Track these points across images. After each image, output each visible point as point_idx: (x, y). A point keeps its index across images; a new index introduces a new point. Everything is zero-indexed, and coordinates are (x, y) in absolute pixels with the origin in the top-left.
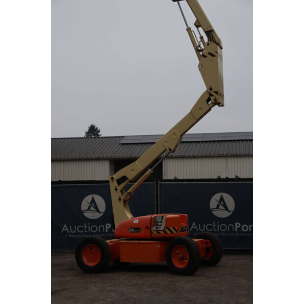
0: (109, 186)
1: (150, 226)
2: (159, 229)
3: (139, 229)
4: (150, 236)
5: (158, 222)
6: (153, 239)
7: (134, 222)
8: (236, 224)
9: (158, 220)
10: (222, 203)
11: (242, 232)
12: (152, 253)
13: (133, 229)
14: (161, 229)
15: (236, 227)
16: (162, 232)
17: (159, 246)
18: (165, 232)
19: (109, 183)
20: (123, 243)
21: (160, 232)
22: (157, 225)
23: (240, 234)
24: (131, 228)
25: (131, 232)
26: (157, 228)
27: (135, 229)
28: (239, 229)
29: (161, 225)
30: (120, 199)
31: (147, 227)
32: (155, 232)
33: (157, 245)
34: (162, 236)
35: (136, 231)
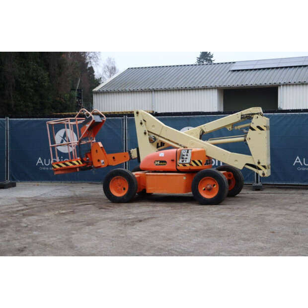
0: (134, 120)
1: (175, 160)
2: (184, 162)
3: (165, 162)
4: (175, 168)
5: (184, 155)
6: (178, 171)
7: (160, 155)
9: (184, 154)
12: (177, 185)
13: (158, 162)
14: (187, 162)
16: (188, 165)
17: (185, 178)
18: (191, 165)
19: (134, 116)
20: (150, 175)
22: (183, 158)
24: (157, 161)
26: (183, 161)
27: (161, 162)
29: (186, 158)
30: (145, 133)
31: (173, 161)
32: (181, 165)
33: (183, 178)
34: (188, 168)
35: (162, 164)
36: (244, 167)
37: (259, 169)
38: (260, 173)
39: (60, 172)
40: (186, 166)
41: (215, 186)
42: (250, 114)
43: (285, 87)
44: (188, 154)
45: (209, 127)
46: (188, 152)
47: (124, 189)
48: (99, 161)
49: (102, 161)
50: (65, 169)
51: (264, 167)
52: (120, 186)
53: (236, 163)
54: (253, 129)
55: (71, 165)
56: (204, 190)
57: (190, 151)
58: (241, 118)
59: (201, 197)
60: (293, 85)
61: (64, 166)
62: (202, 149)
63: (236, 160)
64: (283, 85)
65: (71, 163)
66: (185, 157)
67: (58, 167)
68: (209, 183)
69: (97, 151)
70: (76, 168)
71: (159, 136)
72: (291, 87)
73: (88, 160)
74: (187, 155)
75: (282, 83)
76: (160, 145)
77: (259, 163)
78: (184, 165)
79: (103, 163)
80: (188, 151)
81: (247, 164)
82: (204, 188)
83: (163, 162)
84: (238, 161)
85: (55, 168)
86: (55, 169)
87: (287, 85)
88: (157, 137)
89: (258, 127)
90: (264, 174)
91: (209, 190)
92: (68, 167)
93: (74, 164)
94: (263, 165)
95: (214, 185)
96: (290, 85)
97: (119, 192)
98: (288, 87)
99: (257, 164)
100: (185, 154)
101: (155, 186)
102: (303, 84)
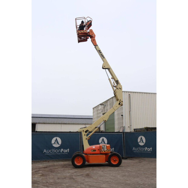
3: (95, 150)
4: (99, 153)
7: (93, 148)
12: (102, 159)
16: (106, 151)
17: (105, 156)
19: (82, 132)
25: (92, 151)
27: (93, 150)
30: (86, 139)
31: (99, 150)
32: (103, 151)
33: (104, 156)
57: (105, 146)
66: (104, 148)
78: (105, 151)
83: (94, 150)
98: (39, 124)
100: (104, 147)
101: (93, 160)
102: (45, 123)
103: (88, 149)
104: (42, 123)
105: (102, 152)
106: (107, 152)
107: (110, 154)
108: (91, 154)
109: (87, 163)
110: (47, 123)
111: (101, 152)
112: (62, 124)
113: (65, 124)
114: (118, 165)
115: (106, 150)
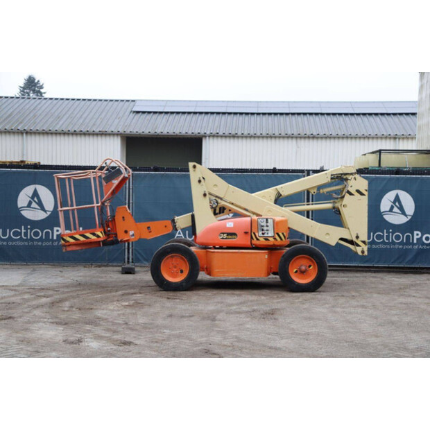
1: (250, 232)
2: (266, 235)
3: (235, 234)
4: (249, 243)
5: (263, 226)
7: (228, 226)
8: (415, 232)
9: (262, 224)
10: (397, 204)
11: (424, 244)
12: (256, 266)
13: (225, 235)
14: (270, 235)
15: (416, 237)
16: (271, 239)
17: (266, 256)
18: (275, 239)
21: (269, 238)
22: (263, 230)
23: (420, 247)
24: (224, 234)
25: (223, 238)
26: (263, 234)
27: (228, 234)
28: (420, 240)
29: (267, 230)
30: (205, 195)
31: (246, 233)
32: (262, 239)
33: (264, 256)
34: (272, 244)
35: (230, 237)
36: (337, 243)
37: (358, 245)
38: (359, 250)
39: (74, 248)
40: (268, 240)
41: (311, 268)
42: (342, 174)
43: (211, 138)
44: (268, 224)
45: (288, 188)
46: (267, 222)
47: (182, 272)
48: (126, 232)
49: (131, 233)
50: (83, 244)
51: (364, 242)
52: (175, 267)
53: (327, 237)
54: (351, 194)
55: (94, 238)
56: (296, 272)
57: (269, 220)
58: (332, 179)
59: (293, 282)
60: (222, 136)
61: (82, 239)
62: (283, 218)
63: (328, 234)
64: (209, 136)
65: (94, 234)
66: (265, 228)
67: (71, 240)
68: (303, 263)
69: (123, 218)
70: (99, 242)
71: (221, 199)
72: (219, 139)
73: (109, 231)
74: (267, 226)
75: (208, 133)
76: (217, 211)
77: (357, 237)
78: (266, 239)
79: (133, 235)
80: (267, 220)
81: (341, 239)
82: (295, 270)
83: (232, 235)
84: (329, 235)
85: (68, 242)
86: (67, 244)
87: (214, 136)
88: (219, 201)
89: (358, 191)
90: (363, 252)
91: (303, 272)
92: (88, 240)
93: (98, 236)
94: (363, 240)
95: (310, 266)
96: (217, 136)
97: (174, 276)
98: (215, 139)
99: (355, 239)
100: (264, 224)
101: (225, 267)
102: (234, 136)
103: (209, 231)
104: (224, 136)
105: (258, 242)
106: (276, 243)
107: (288, 249)
108: (221, 248)
109: (202, 276)
110: (243, 136)
111: (255, 242)
112: (299, 137)
113: (312, 137)
114: (314, 287)
115: (271, 233)
